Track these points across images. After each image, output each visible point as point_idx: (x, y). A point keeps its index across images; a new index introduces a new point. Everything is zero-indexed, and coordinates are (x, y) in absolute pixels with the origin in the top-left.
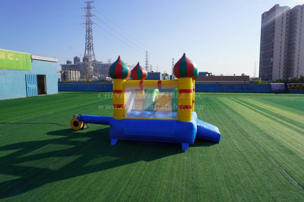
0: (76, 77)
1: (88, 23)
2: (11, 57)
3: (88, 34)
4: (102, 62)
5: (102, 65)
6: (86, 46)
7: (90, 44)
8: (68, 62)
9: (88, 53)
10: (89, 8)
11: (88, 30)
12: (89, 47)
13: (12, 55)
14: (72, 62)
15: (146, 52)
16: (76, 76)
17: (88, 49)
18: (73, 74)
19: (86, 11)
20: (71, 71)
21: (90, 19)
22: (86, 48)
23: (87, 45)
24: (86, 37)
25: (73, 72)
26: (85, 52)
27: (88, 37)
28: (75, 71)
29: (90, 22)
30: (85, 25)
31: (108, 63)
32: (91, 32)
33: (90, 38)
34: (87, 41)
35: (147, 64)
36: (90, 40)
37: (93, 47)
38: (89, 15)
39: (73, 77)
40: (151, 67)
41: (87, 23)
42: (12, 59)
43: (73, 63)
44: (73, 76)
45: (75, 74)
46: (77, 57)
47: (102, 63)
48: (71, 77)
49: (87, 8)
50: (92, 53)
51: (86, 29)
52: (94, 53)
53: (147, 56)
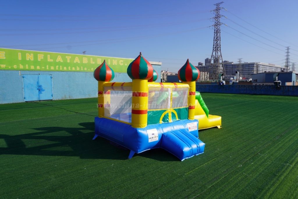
0: (205, 78)
1: (217, 24)
2: (121, 63)
3: (217, 35)
4: (233, 62)
5: (232, 65)
6: (213, 48)
7: (218, 45)
8: (200, 64)
9: (216, 54)
10: (218, 9)
11: (217, 31)
12: (217, 48)
13: (122, 61)
14: (203, 63)
15: (287, 48)
16: (205, 76)
17: (216, 50)
18: (202, 75)
19: (215, 13)
20: (201, 73)
21: (219, 20)
22: (213, 49)
23: (215, 47)
24: (214, 38)
25: (202, 74)
26: (213, 53)
27: (216, 39)
28: (205, 72)
29: (219, 23)
30: (214, 28)
31: (238, 63)
32: (219, 33)
33: (218, 39)
34: (215, 42)
35: (287, 62)
36: (218, 41)
37: (220, 48)
38: (217, 17)
39: (202, 78)
40: (293, 65)
41: (215, 25)
42: (122, 64)
43: (204, 65)
44: (202, 76)
45: (205, 75)
46: (208, 58)
47: (232, 64)
48: (200, 78)
49: (216, 10)
50: (219, 54)
51: (215, 31)
52: (221, 54)
53: (288, 52)
